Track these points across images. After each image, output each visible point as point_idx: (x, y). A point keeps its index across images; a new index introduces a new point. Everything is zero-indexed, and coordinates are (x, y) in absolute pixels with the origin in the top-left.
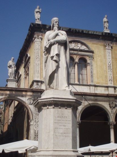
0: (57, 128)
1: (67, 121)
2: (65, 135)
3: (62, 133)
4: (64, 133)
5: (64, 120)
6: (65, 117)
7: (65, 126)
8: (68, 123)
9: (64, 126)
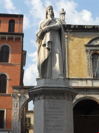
0: (48, 121)
1: (59, 112)
2: (57, 128)
3: (53, 126)
4: (57, 126)
5: (56, 112)
6: (58, 108)
7: (58, 118)
8: (61, 115)
9: (56, 118)
